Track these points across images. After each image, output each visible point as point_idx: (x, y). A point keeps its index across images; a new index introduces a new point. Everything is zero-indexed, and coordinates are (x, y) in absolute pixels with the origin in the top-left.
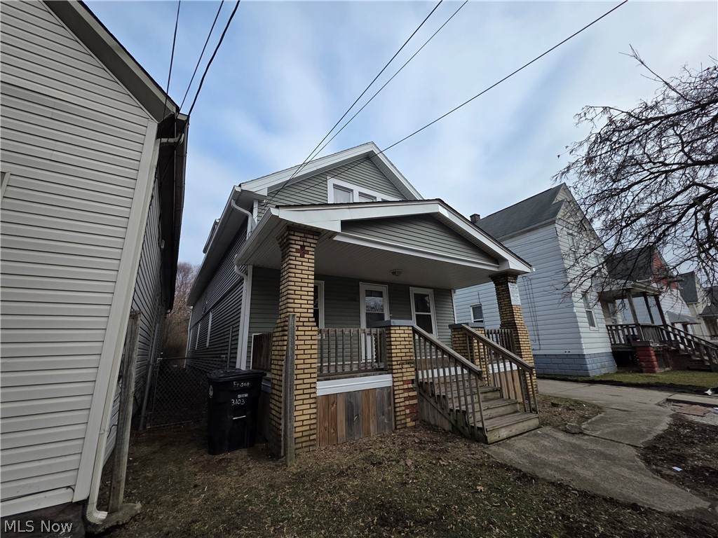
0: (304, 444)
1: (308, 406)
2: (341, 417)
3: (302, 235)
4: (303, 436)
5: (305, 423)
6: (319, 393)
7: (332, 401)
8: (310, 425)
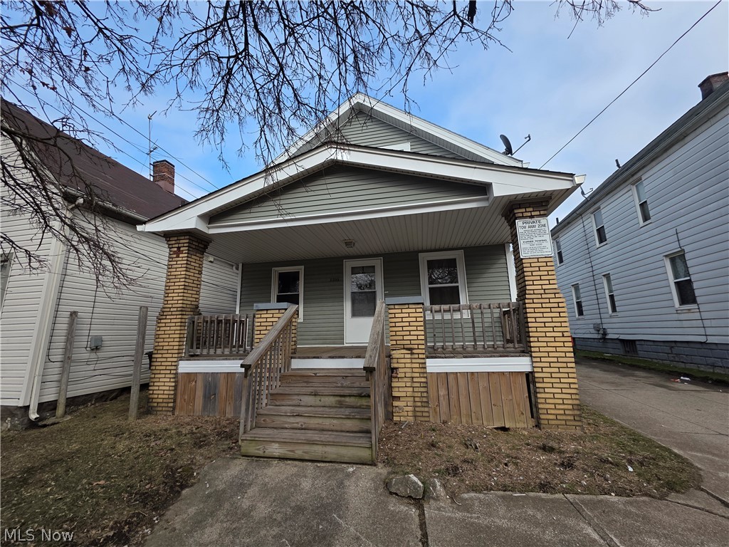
0: (164, 409)
1: (168, 380)
2: (200, 393)
3: (176, 239)
4: (163, 402)
5: (166, 392)
6: (180, 371)
7: (192, 379)
8: (169, 394)
